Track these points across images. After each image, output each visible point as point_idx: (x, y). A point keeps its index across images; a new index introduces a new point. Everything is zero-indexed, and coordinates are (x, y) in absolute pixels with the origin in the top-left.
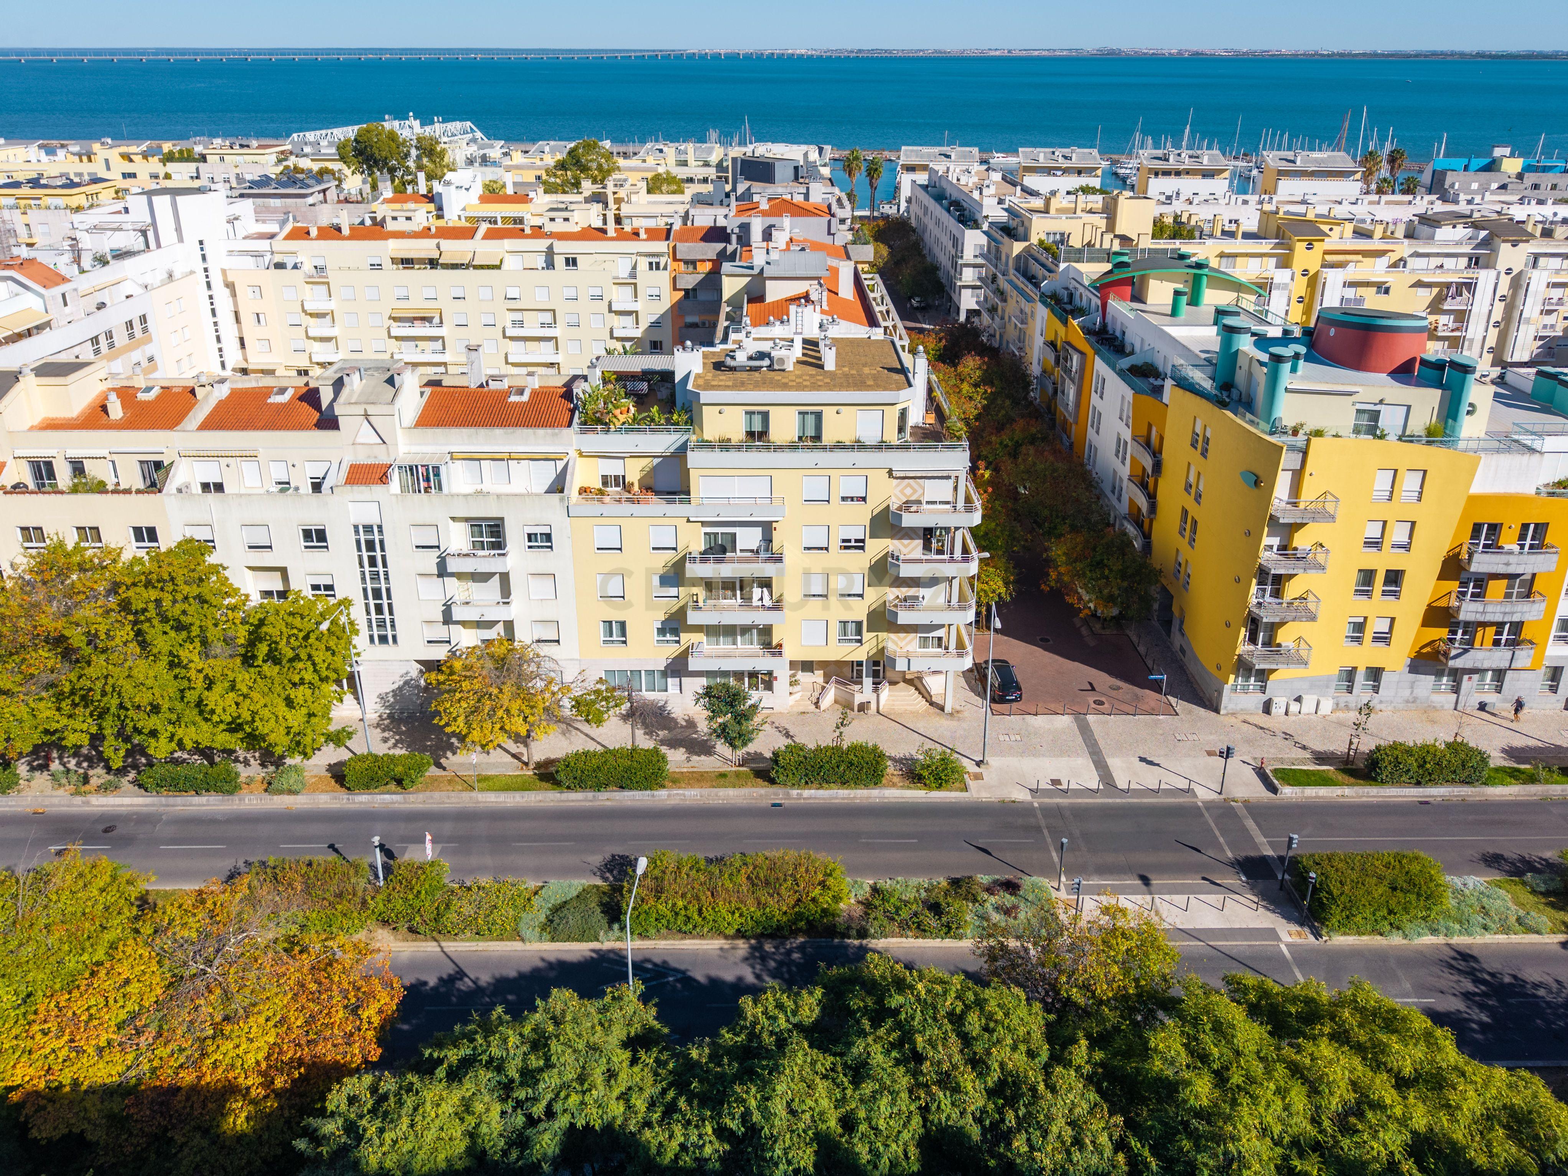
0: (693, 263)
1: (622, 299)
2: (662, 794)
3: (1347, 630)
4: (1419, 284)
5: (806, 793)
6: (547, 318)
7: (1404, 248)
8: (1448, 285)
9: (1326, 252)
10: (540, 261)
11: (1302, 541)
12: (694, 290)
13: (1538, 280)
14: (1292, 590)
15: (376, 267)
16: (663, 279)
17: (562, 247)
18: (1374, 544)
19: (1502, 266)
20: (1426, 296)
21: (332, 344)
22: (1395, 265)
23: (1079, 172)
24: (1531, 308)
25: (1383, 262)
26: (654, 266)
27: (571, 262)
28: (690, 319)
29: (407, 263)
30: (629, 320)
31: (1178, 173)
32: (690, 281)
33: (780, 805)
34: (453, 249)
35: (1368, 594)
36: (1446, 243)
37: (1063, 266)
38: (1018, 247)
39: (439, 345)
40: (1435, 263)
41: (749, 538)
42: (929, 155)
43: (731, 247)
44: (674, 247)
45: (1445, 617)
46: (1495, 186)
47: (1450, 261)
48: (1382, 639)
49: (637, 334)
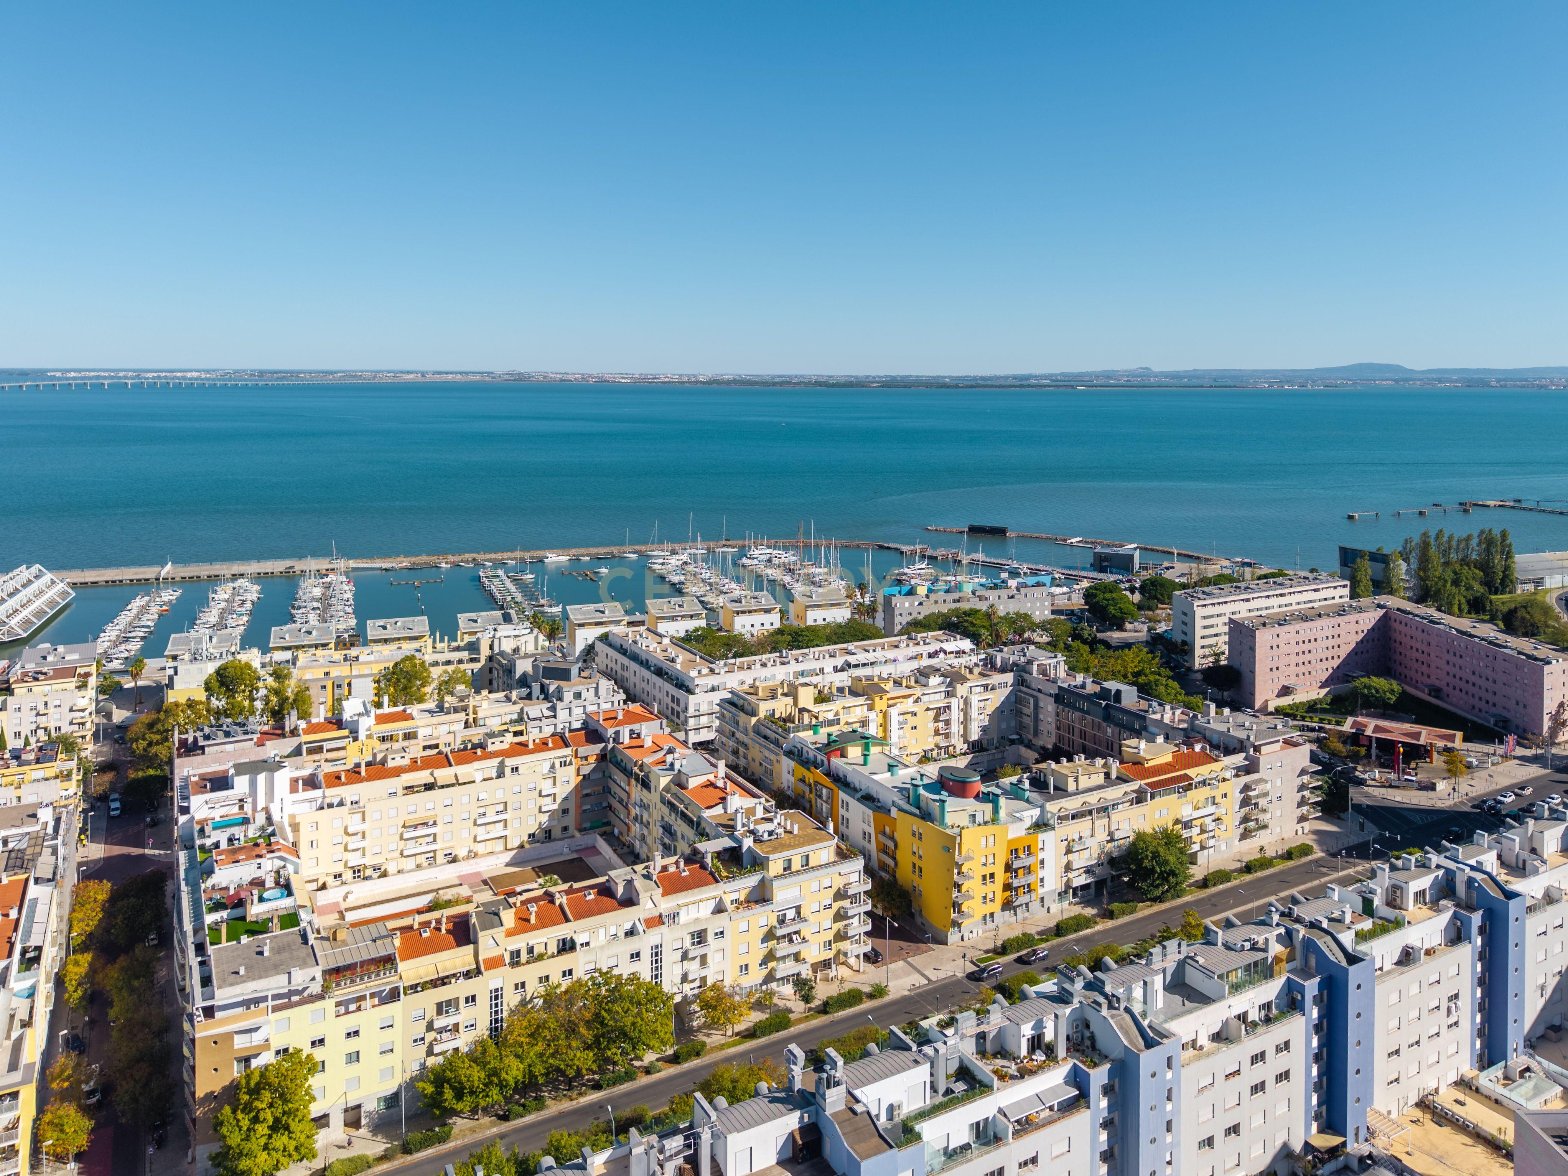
0: (586, 758)
1: (547, 787)
2: (794, 1029)
3: (982, 900)
4: (928, 709)
5: (839, 1014)
6: (501, 807)
7: (919, 691)
8: (940, 708)
9: (888, 699)
10: (495, 773)
11: (964, 869)
12: (589, 774)
13: (974, 699)
14: (964, 888)
15: (391, 795)
16: (572, 770)
17: (510, 762)
18: (984, 865)
19: (959, 696)
20: (932, 714)
21: (359, 853)
22: (916, 702)
23: (691, 616)
24: (974, 713)
25: (911, 700)
26: (564, 764)
27: (515, 770)
28: (586, 791)
29: (410, 789)
30: (550, 799)
31: (750, 612)
32: (586, 770)
34: (444, 775)
35: (986, 884)
36: (933, 686)
37: (792, 735)
38: (754, 720)
39: (431, 839)
40: (932, 697)
41: (791, 914)
42: (589, 612)
43: (610, 746)
44: (576, 751)
45: (1007, 887)
46: (916, 603)
47: (937, 696)
48: (992, 900)
49: (555, 807)
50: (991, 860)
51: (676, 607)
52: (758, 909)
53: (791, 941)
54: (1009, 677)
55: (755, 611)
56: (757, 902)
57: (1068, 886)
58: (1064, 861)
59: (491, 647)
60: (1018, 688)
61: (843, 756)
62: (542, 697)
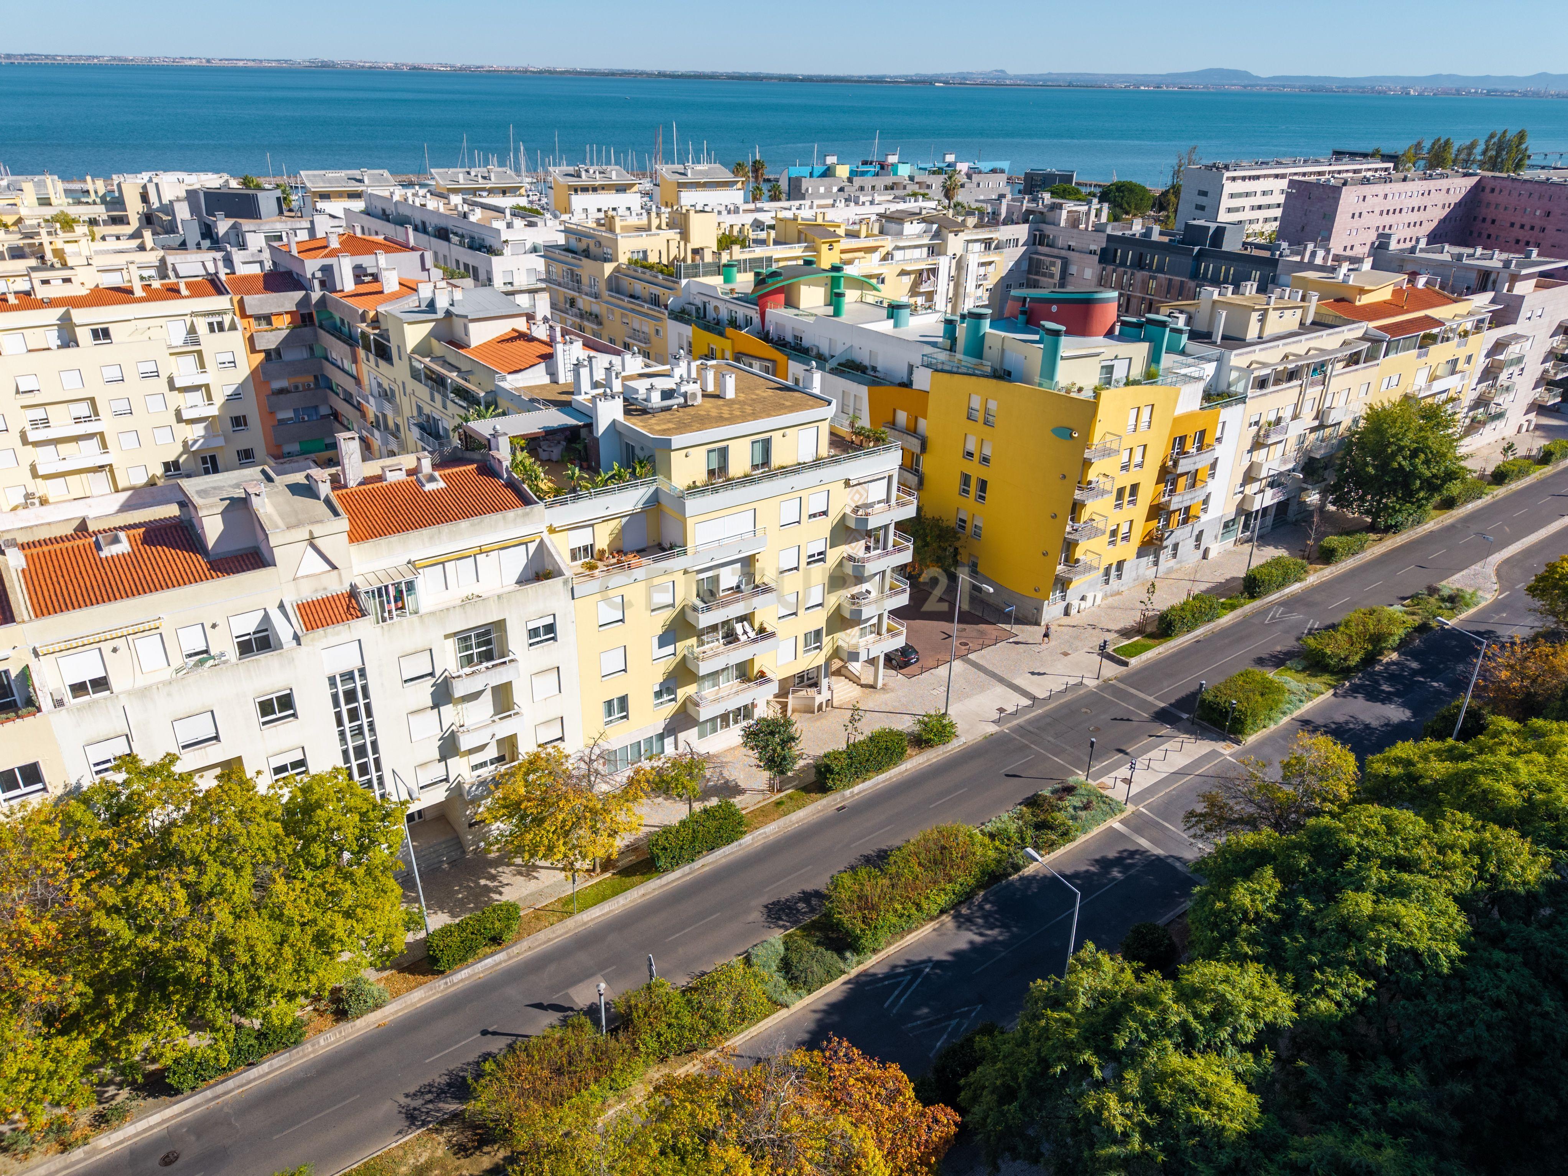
0: (267, 319)
1: (185, 371)
2: (747, 839)
3: (1109, 537)
4: (903, 273)
5: (856, 789)
6: (83, 409)
7: (888, 243)
8: (920, 273)
9: (841, 251)
10: (52, 338)
11: (1091, 474)
12: (277, 351)
13: (971, 261)
14: (1086, 513)
16: (235, 341)
18: (1124, 467)
19: (950, 253)
20: (907, 281)
22: (884, 259)
23: (504, 191)
24: (970, 284)
25: (877, 256)
26: (218, 329)
27: (102, 334)
28: (277, 385)
30: (197, 397)
32: (270, 340)
33: (843, 808)
35: (1121, 506)
36: (910, 237)
37: (684, 282)
38: (608, 268)
40: (909, 254)
41: (729, 578)
42: (337, 180)
43: (316, 295)
44: (241, 302)
45: (1156, 511)
46: (835, 189)
47: (917, 252)
48: (1126, 538)
49: (213, 411)
50: (1137, 458)
51: (480, 180)
53: (731, 637)
54: (1021, 232)
55: (603, 188)
57: (1241, 510)
58: (1246, 464)
59: (145, 198)
60: (1033, 248)
61: (791, 303)
62: (207, 243)
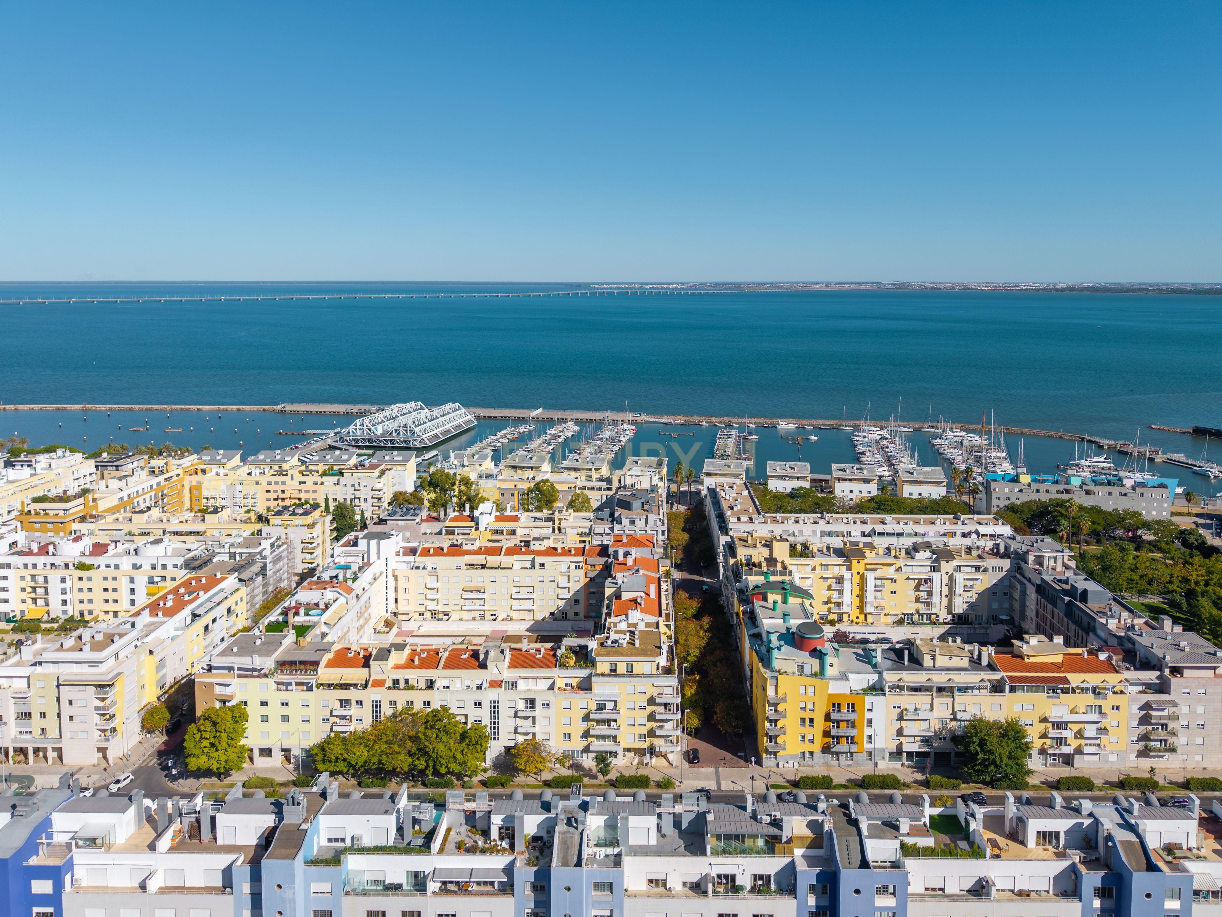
0: (593, 566)
1: (563, 581)
3: (800, 738)
4: (908, 579)
6: (531, 590)
8: (922, 580)
9: (866, 564)
10: (529, 565)
11: (780, 708)
12: (594, 578)
13: (960, 578)
14: (780, 724)
15: (459, 567)
16: (581, 573)
17: (539, 559)
18: (803, 709)
19: (943, 572)
20: (913, 583)
21: (435, 602)
22: (897, 570)
23: (798, 478)
24: (959, 589)
25: (892, 568)
26: (578, 567)
27: (542, 565)
28: (589, 591)
29: (471, 566)
31: (850, 480)
32: (592, 575)
34: (493, 560)
35: (804, 726)
36: (920, 560)
37: (744, 577)
38: (733, 561)
39: (482, 602)
40: (916, 569)
41: (610, 705)
42: (719, 465)
43: (610, 561)
44: (589, 560)
45: (826, 734)
46: (1017, 490)
47: (922, 569)
48: (811, 741)
49: (569, 597)
50: (809, 707)
51: (789, 469)
52: (582, 694)
53: (608, 725)
54: (1006, 564)
55: (855, 480)
56: (583, 690)
57: (900, 748)
58: (896, 726)
59: (620, 481)
60: (1013, 574)
61: (764, 599)
62: (610, 519)
